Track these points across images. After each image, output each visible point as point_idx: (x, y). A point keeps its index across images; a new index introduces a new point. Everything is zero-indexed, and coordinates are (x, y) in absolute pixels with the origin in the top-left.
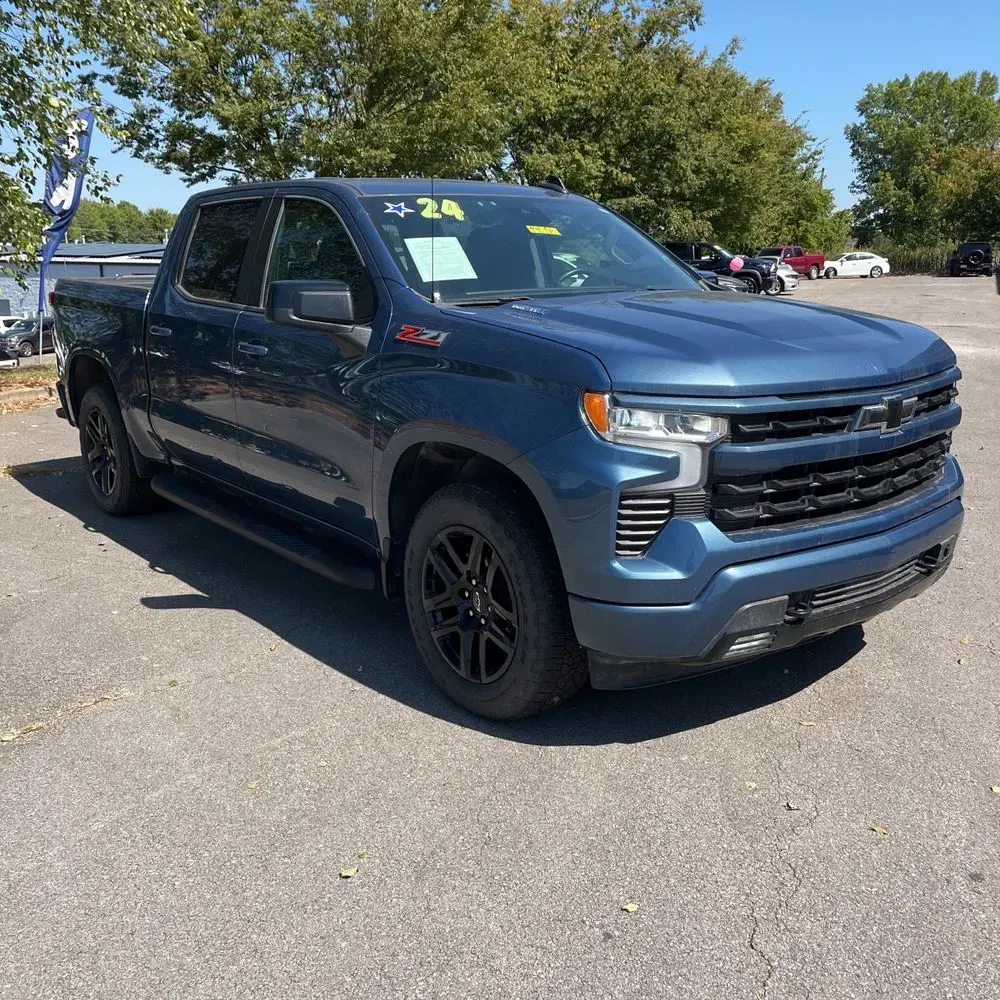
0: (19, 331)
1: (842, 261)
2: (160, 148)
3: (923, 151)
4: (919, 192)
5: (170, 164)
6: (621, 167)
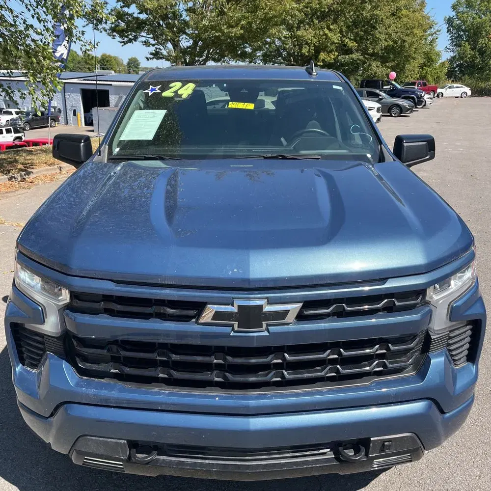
1: (446, 89)
2: (108, 24)
3: (485, 31)
4: (482, 53)
5: (115, 34)
6: (348, 38)
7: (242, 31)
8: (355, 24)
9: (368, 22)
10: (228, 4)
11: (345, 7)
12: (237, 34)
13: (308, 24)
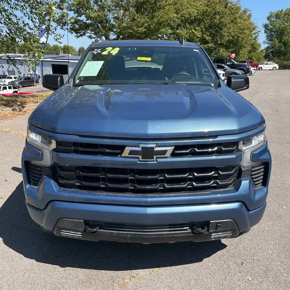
0: (18, 80)
1: (264, 65)
2: (68, 26)
3: (287, 32)
4: (285, 44)
5: (72, 31)
6: (206, 35)
7: (145, 30)
8: (210, 26)
9: (218, 26)
10: (137, 14)
11: (205, 17)
12: (142, 31)
13: (183, 26)
